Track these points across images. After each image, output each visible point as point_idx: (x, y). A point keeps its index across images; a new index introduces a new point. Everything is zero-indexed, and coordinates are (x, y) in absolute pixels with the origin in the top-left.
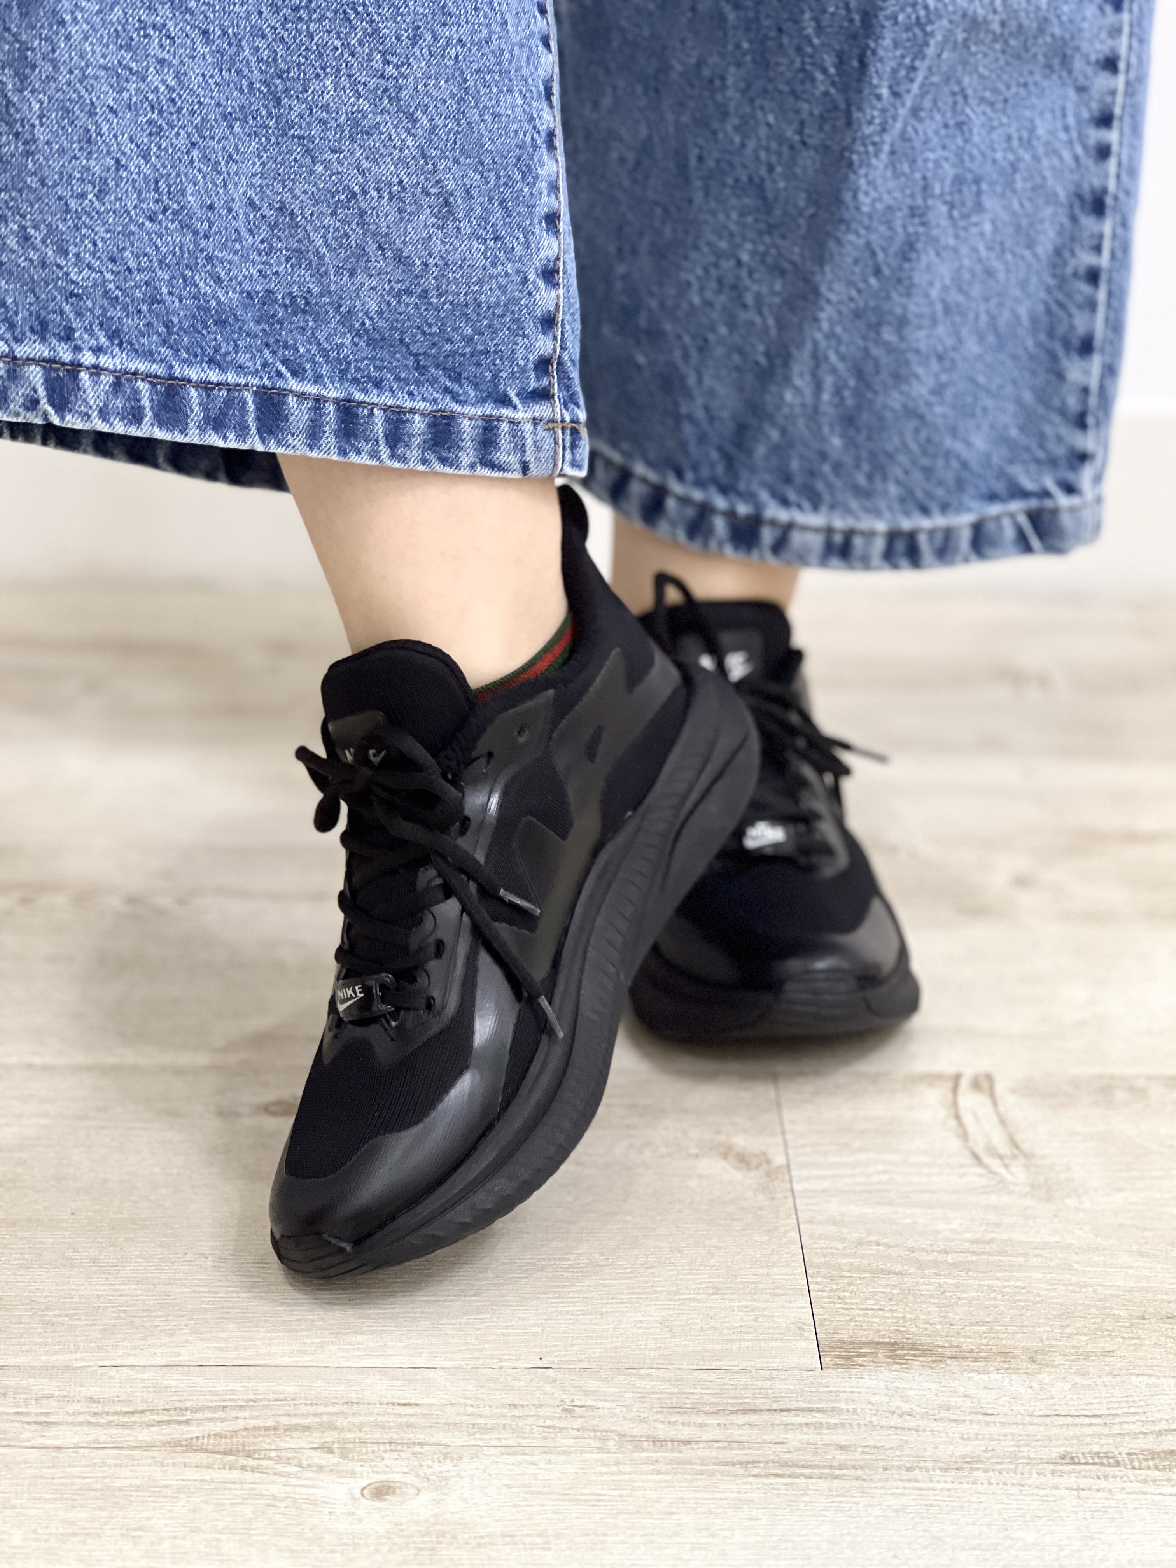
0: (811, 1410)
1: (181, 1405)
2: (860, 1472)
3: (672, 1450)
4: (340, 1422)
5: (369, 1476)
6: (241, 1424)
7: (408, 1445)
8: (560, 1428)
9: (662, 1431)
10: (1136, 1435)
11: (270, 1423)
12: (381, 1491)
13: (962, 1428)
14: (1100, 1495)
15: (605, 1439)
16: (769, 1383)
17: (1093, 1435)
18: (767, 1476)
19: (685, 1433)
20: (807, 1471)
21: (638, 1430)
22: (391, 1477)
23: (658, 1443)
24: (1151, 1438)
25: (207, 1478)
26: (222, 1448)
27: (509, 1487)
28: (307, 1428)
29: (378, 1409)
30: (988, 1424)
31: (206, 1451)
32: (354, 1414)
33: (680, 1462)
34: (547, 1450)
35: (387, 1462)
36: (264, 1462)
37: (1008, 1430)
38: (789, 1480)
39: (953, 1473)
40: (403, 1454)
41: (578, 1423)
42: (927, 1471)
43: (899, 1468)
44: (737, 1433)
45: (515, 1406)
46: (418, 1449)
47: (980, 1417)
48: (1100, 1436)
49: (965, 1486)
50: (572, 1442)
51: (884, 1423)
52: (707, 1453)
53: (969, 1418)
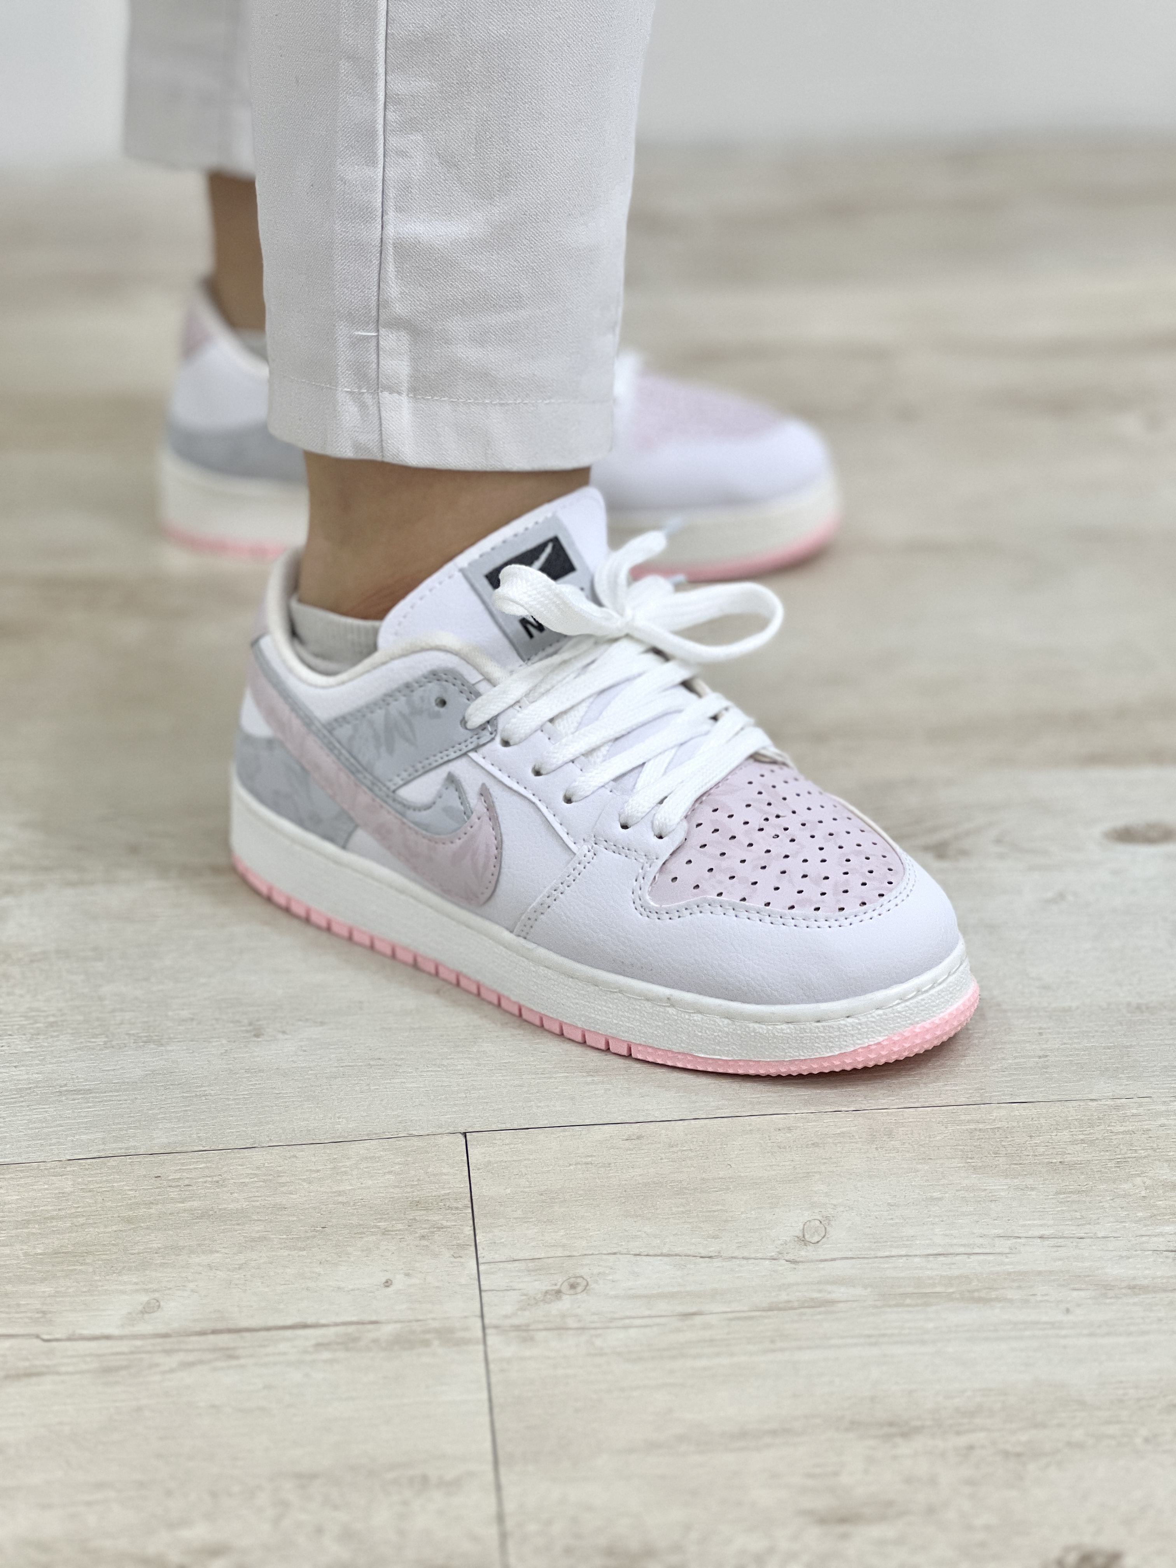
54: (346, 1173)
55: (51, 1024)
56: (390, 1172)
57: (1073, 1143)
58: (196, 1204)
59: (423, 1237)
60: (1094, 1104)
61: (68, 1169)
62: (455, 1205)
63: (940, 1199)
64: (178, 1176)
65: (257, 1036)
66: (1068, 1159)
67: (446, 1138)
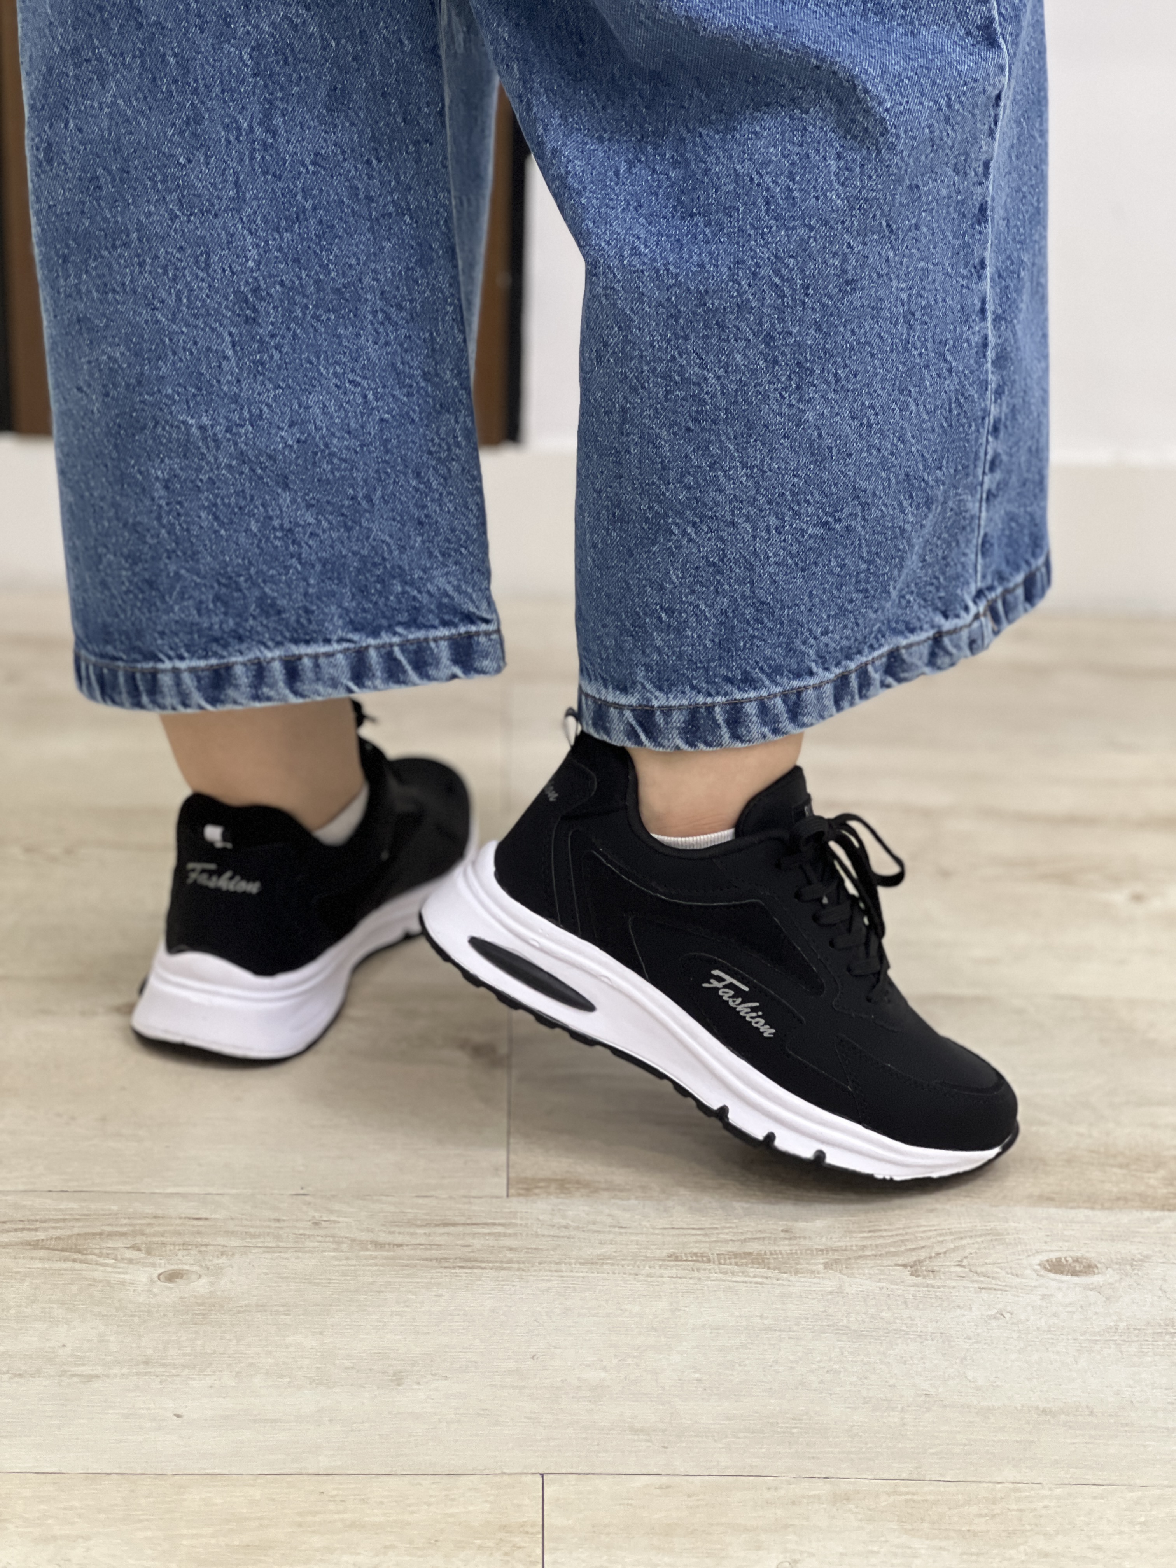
0: (494, 1224)
1: (33, 1218)
2: (522, 1266)
3: (388, 1251)
4: (148, 1230)
5: (163, 1266)
6: (76, 1231)
7: (196, 1246)
8: (309, 1236)
9: (383, 1237)
10: (727, 1241)
11: (97, 1230)
12: (172, 1277)
13: (601, 1237)
14: (691, 1281)
15: (340, 1243)
16: (467, 1206)
17: (696, 1242)
18: (454, 1268)
19: (399, 1239)
20: (483, 1265)
21: (364, 1236)
22: (181, 1267)
23: (379, 1245)
24: (738, 1244)
25: (47, 1266)
26: (60, 1247)
27: (266, 1274)
28: (124, 1234)
29: (179, 1221)
30: (621, 1234)
31: (48, 1249)
32: (160, 1225)
33: (393, 1258)
34: (297, 1250)
35: (180, 1257)
36: (90, 1257)
37: (633, 1238)
38: (469, 1271)
39: (589, 1266)
40: (192, 1252)
41: (322, 1232)
42: (570, 1264)
43: (550, 1262)
44: (438, 1240)
45: (278, 1220)
46: (203, 1248)
47: (617, 1229)
48: (700, 1242)
49: (595, 1274)
50: (316, 1244)
51: (546, 1233)
52: (413, 1252)
53: (608, 1229)
54: (453, 1500)
55: (252, 1364)
56: (486, 1501)
57: (981, 1516)
58: (345, 1516)
59: (506, 1554)
60: (999, 1486)
61: (259, 1481)
62: (531, 1530)
63: (878, 1552)
64: (335, 1492)
65: (399, 1385)
66: (973, 1528)
67: (530, 1477)
